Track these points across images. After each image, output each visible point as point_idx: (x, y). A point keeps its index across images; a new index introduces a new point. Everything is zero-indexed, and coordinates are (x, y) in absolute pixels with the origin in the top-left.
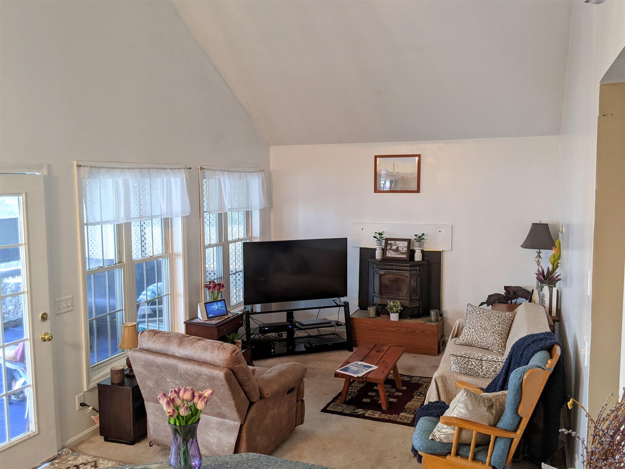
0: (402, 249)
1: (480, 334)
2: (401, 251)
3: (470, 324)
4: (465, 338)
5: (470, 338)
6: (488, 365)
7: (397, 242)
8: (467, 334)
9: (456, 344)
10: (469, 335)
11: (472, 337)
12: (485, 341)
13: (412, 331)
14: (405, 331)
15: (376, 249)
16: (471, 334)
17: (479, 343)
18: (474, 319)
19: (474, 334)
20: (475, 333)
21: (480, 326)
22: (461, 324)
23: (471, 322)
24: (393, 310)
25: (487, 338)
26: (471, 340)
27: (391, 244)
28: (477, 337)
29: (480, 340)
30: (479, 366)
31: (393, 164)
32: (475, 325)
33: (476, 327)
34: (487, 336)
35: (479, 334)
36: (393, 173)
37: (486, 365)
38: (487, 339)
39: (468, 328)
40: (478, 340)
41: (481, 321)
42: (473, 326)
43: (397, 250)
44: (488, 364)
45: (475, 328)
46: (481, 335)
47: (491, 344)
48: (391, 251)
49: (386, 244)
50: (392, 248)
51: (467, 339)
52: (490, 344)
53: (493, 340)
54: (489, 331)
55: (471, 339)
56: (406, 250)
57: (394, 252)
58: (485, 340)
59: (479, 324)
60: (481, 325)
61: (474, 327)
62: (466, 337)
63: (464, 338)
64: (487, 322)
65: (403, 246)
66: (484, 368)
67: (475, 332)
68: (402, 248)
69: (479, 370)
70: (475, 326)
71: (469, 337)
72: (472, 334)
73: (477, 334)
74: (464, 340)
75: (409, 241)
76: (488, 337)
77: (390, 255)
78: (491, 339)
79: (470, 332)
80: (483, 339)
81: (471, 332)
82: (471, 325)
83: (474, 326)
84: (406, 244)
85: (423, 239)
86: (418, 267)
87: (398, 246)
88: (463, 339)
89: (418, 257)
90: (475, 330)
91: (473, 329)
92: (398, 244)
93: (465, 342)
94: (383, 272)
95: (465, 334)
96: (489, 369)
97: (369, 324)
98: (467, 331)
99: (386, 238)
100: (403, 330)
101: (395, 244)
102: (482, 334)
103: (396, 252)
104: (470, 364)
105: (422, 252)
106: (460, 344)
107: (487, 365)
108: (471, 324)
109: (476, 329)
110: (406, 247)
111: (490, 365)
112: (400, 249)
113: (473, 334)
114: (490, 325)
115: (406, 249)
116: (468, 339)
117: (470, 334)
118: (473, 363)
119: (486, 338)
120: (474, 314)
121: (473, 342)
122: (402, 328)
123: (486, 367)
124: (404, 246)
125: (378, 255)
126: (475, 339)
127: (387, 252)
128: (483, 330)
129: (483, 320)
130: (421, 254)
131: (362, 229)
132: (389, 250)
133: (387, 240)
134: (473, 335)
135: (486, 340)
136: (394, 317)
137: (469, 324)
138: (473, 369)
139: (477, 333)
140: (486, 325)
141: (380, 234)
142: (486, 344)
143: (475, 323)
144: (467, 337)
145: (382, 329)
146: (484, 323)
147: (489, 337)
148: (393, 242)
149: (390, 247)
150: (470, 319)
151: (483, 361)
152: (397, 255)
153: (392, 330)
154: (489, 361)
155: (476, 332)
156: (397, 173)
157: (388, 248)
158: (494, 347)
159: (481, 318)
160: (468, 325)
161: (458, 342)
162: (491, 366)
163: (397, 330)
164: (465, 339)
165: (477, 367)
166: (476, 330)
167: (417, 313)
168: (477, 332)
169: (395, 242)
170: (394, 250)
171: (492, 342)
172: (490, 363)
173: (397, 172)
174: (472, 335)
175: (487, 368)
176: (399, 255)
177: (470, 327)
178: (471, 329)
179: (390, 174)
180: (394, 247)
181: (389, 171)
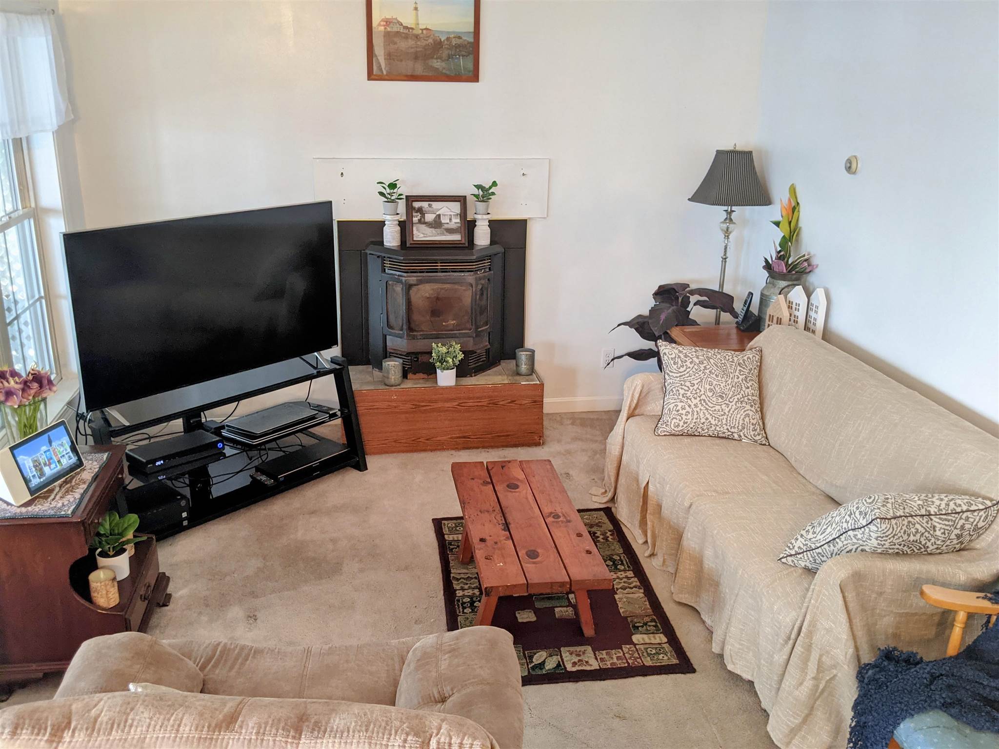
0: (448, 221)
1: (713, 409)
2: (446, 226)
3: (686, 388)
4: (680, 421)
5: (692, 419)
6: (948, 525)
7: (436, 205)
8: (684, 412)
9: (659, 435)
10: (689, 413)
11: (695, 416)
12: (727, 421)
14: (476, 404)
15: (382, 224)
16: (693, 411)
17: (711, 427)
18: (693, 377)
19: (700, 409)
20: (702, 408)
21: (711, 391)
23: (688, 384)
24: (447, 362)
25: (730, 415)
26: (695, 423)
27: (420, 210)
28: (708, 416)
29: (715, 420)
30: (929, 532)
31: (414, 5)
32: (698, 388)
33: (703, 392)
34: (729, 412)
35: (712, 407)
36: (412, 29)
37: (944, 527)
38: (730, 417)
39: (683, 397)
40: (710, 422)
41: (709, 379)
42: (694, 392)
43: (437, 224)
45: (700, 397)
46: (715, 410)
47: (740, 427)
48: (423, 227)
50: (424, 219)
51: (685, 423)
52: (738, 426)
53: (743, 417)
54: (731, 400)
55: (694, 421)
56: (458, 223)
57: (431, 228)
58: (727, 419)
59: (708, 387)
60: (712, 387)
61: (696, 393)
62: (682, 418)
63: (678, 421)
64: (723, 379)
65: (449, 212)
66: (938, 533)
67: (702, 405)
68: (449, 217)
69: (929, 541)
70: (698, 391)
71: (690, 416)
72: (695, 409)
73: (707, 409)
74: (679, 425)
75: (462, 200)
76: (731, 412)
77: (422, 235)
78: (739, 416)
79: (690, 406)
80: (722, 417)
81: (693, 406)
82: (688, 391)
83: (696, 391)
84: (456, 207)
85: (493, 194)
86: (488, 260)
87: (437, 213)
88: (677, 424)
89: (482, 237)
90: (700, 400)
91: (695, 398)
93: (680, 428)
94: (415, 278)
95: (678, 411)
97: (395, 401)
98: (682, 404)
99: (406, 196)
100: (471, 404)
101: (430, 209)
102: (718, 407)
103: (435, 228)
105: (492, 224)
106: (668, 434)
107: (946, 525)
108: (688, 387)
109: (703, 397)
110: (457, 215)
111: (950, 523)
112: (444, 220)
113: (698, 409)
114: (730, 386)
115: (458, 220)
116: (689, 421)
117: (690, 411)
119: (728, 415)
120: (688, 363)
121: (698, 428)
122: (469, 398)
123: (943, 531)
124: (452, 214)
125: (391, 238)
126: (703, 420)
127: (414, 229)
128: (719, 398)
129: (714, 376)
130: (489, 230)
132: (418, 225)
133: (410, 199)
134: (697, 412)
135: (729, 419)
136: (446, 378)
137: (683, 387)
138: (918, 541)
139: (707, 406)
140: (722, 387)
141: (393, 186)
142: (728, 429)
143: (696, 386)
144: (684, 416)
145: (424, 408)
146: (718, 383)
147: (733, 412)
148: (425, 205)
149: (419, 218)
150: (680, 376)
152: (438, 235)
153: (449, 405)
155: (704, 404)
156: (424, 31)
157: (415, 220)
158: (746, 433)
159: (707, 371)
160: (682, 392)
161: (664, 431)
162: (953, 525)
163: (458, 405)
164: (681, 423)
166: (704, 400)
167: (484, 361)
168: (707, 404)
169: (429, 204)
170: (429, 225)
171: (741, 422)
173: (424, 28)
174: (695, 413)
176: (443, 234)
177: (686, 394)
178: (690, 399)
179: (406, 31)
180: (429, 217)
181: (404, 25)
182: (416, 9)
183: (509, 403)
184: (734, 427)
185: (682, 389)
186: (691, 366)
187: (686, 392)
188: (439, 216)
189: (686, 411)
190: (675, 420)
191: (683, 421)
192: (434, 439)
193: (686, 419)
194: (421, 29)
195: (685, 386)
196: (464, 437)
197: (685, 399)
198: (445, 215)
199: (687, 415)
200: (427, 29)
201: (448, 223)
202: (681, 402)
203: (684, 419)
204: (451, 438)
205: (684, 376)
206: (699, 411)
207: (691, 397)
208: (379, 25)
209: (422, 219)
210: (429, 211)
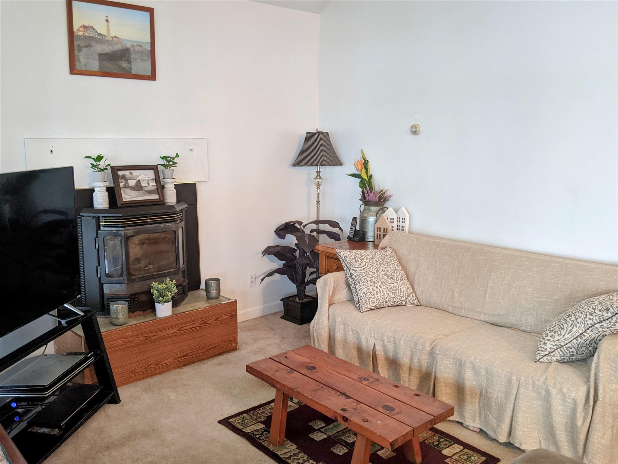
0: (147, 185)
1: (390, 287)
2: (146, 189)
3: (371, 276)
4: (374, 299)
5: (381, 296)
7: (135, 173)
8: (375, 292)
9: (364, 312)
10: (378, 292)
11: (382, 294)
12: (399, 293)
13: (201, 324)
14: (191, 326)
15: (93, 190)
16: (380, 291)
17: (391, 299)
18: (372, 268)
19: (384, 289)
20: (384, 287)
21: (385, 275)
23: (370, 273)
25: (400, 289)
26: (382, 298)
27: (124, 177)
28: (389, 293)
29: (393, 294)
31: (106, 18)
32: (377, 275)
33: (381, 277)
34: (399, 287)
35: (389, 286)
36: (105, 36)
38: (400, 291)
39: (371, 282)
40: (390, 296)
41: (382, 268)
42: (376, 278)
43: (138, 187)
45: (381, 280)
46: (391, 287)
47: (406, 296)
48: (128, 190)
49: (116, 178)
50: (128, 184)
51: (377, 300)
52: (405, 296)
53: (406, 289)
54: (397, 279)
56: (154, 186)
57: (135, 190)
58: (398, 292)
59: (383, 273)
60: (385, 273)
61: (378, 278)
62: (375, 297)
64: (388, 267)
65: (146, 178)
67: (384, 286)
68: (147, 182)
70: (378, 277)
71: (379, 295)
72: (381, 289)
73: (387, 288)
75: (154, 168)
76: (400, 287)
77: (128, 197)
78: (404, 289)
79: (377, 288)
80: (396, 292)
81: (379, 287)
82: (372, 278)
83: (377, 277)
84: (151, 174)
87: (138, 179)
88: (373, 301)
89: (171, 197)
90: (382, 283)
91: (379, 282)
92: (138, 176)
93: (375, 304)
94: (132, 231)
95: (371, 292)
97: (130, 336)
99: (111, 167)
100: (188, 327)
101: (131, 176)
102: (392, 285)
103: (138, 190)
105: (177, 187)
109: (383, 280)
110: (153, 179)
112: (143, 184)
113: (382, 289)
114: (394, 270)
115: (155, 184)
116: (379, 298)
117: (378, 290)
119: (399, 290)
120: (365, 260)
121: (384, 301)
122: (186, 323)
124: (149, 179)
126: (386, 296)
127: (122, 192)
128: (391, 279)
129: (383, 265)
130: (175, 191)
131: (52, 151)
132: (125, 189)
133: (115, 170)
135: (400, 292)
136: (164, 310)
137: (368, 276)
139: (386, 286)
140: (390, 271)
141: (99, 158)
142: (400, 299)
143: (376, 274)
145: (153, 338)
146: (387, 270)
147: (401, 286)
148: (127, 173)
149: (124, 183)
150: (364, 269)
152: (141, 195)
153: (171, 332)
155: (385, 284)
156: (114, 39)
157: (122, 185)
158: (410, 300)
159: (378, 263)
161: (367, 308)
163: (179, 330)
164: (375, 301)
166: (384, 282)
168: (386, 284)
169: (130, 173)
170: (133, 188)
171: (406, 293)
173: (114, 36)
174: (382, 292)
176: (144, 195)
177: (372, 280)
178: (376, 283)
179: (100, 37)
180: (132, 183)
181: (98, 32)
182: (107, 21)
183: (215, 320)
184: (403, 297)
185: (368, 277)
186: (368, 261)
188: (139, 181)
189: (376, 291)
190: (371, 299)
191: (376, 299)
192: (162, 363)
193: (377, 297)
194: (112, 37)
195: (369, 275)
196: (184, 356)
197: (372, 283)
198: (143, 180)
199: (377, 294)
200: (116, 37)
201: (147, 186)
202: (371, 286)
203: (376, 297)
204: (175, 359)
205: (366, 269)
206: (383, 290)
207: (376, 281)
208: (79, 30)
209: (127, 184)
210: (130, 178)
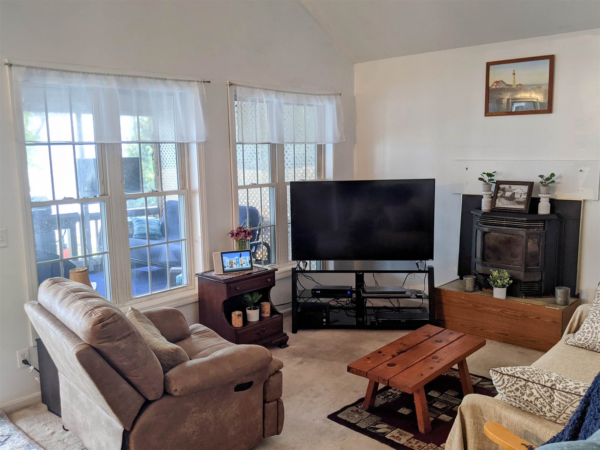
0: (519, 197)
2: (517, 200)
3: (595, 315)
5: (591, 337)
6: (564, 401)
7: (513, 187)
9: (567, 344)
10: (590, 332)
11: (594, 336)
13: (522, 316)
14: (512, 314)
15: (481, 197)
16: (593, 332)
22: (584, 313)
24: (498, 283)
26: (593, 340)
27: (504, 190)
30: (544, 400)
31: (513, 72)
36: (511, 85)
37: (560, 400)
43: (511, 198)
44: (564, 398)
48: (503, 200)
49: (497, 188)
55: (593, 339)
61: (599, 320)
62: (584, 335)
63: (581, 336)
65: (521, 192)
66: (554, 404)
68: (520, 194)
69: (545, 407)
71: (590, 335)
72: (595, 331)
74: (580, 340)
75: (531, 185)
77: (501, 204)
79: (592, 327)
81: (594, 328)
84: (525, 189)
85: (553, 182)
86: (541, 222)
87: (514, 192)
88: (579, 338)
89: (544, 208)
92: (515, 190)
93: (582, 342)
94: (488, 229)
95: (583, 329)
96: (564, 407)
97: (463, 299)
98: (588, 325)
99: (497, 181)
100: (510, 313)
101: (510, 189)
103: (510, 200)
104: (528, 392)
106: (574, 345)
107: (562, 400)
108: (597, 314)
110: (526, 193)
111: (567, 400)
112: (516, 196)
115: (525, 197)
116: (589, 338)
117: (591, 330)
118: (534, 391)
121: (596, 345)
122: (509, 309)
123: (558, 403)
124: (523, 192)
125: (485, 206)
127: (497, 200)
130: (550, 205)
131: (467, 168)
132: (500, 198)
133: (498, 183)
134: (596, 333)
136: (499, 293)
138: (533, 403)
141: (489, 175)
144: (586, 334)
145: (481, 309)
148: (507, 186)
149: (501, 194)
151: (555, 391)
152: (511, 204)
153: (494, 310)
154: (567, 393)
156: (518, 86)
157: (499, 195)
160: (592, 317)
161: (571, 342)
162: (569, 403)
163: (501, 312)
164: (583, 339)
165: (541, 400)
167: (536, 290)
169: (509, 186)
170: (508, 199)
172: (569, 396)
173: (518, 84)
174: (594, 334)
175: (561, 405)
176: (514, 204)
177: (593, 319)
178: (594, 323)
179: (508, 87)
180: (508, 194)
181: (507, 84)
182: (514, 74)
183: (536, 318)
185: (592, 314)
187: (594, 317)
188: (514, 193)
189: (588, 330)
190: (579, 335)
191: (584, 337)
192: (486, 331)
193: (587, 336)
194: (516, 85)
195: (595, 313)
196: (504, 334)
197: (591, 322)
198: (518, 193)
199: (588, 333)
200: (520, 85)
201: (519, 198)
202: (588, 323)
203: (585, 336)
204: (496, 332)
205: (598, 306)
206: (598, 332)
207: (596, 321)
208: (493, 85)
209: (504, 195)
210: (508, 190)
